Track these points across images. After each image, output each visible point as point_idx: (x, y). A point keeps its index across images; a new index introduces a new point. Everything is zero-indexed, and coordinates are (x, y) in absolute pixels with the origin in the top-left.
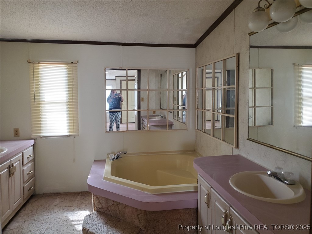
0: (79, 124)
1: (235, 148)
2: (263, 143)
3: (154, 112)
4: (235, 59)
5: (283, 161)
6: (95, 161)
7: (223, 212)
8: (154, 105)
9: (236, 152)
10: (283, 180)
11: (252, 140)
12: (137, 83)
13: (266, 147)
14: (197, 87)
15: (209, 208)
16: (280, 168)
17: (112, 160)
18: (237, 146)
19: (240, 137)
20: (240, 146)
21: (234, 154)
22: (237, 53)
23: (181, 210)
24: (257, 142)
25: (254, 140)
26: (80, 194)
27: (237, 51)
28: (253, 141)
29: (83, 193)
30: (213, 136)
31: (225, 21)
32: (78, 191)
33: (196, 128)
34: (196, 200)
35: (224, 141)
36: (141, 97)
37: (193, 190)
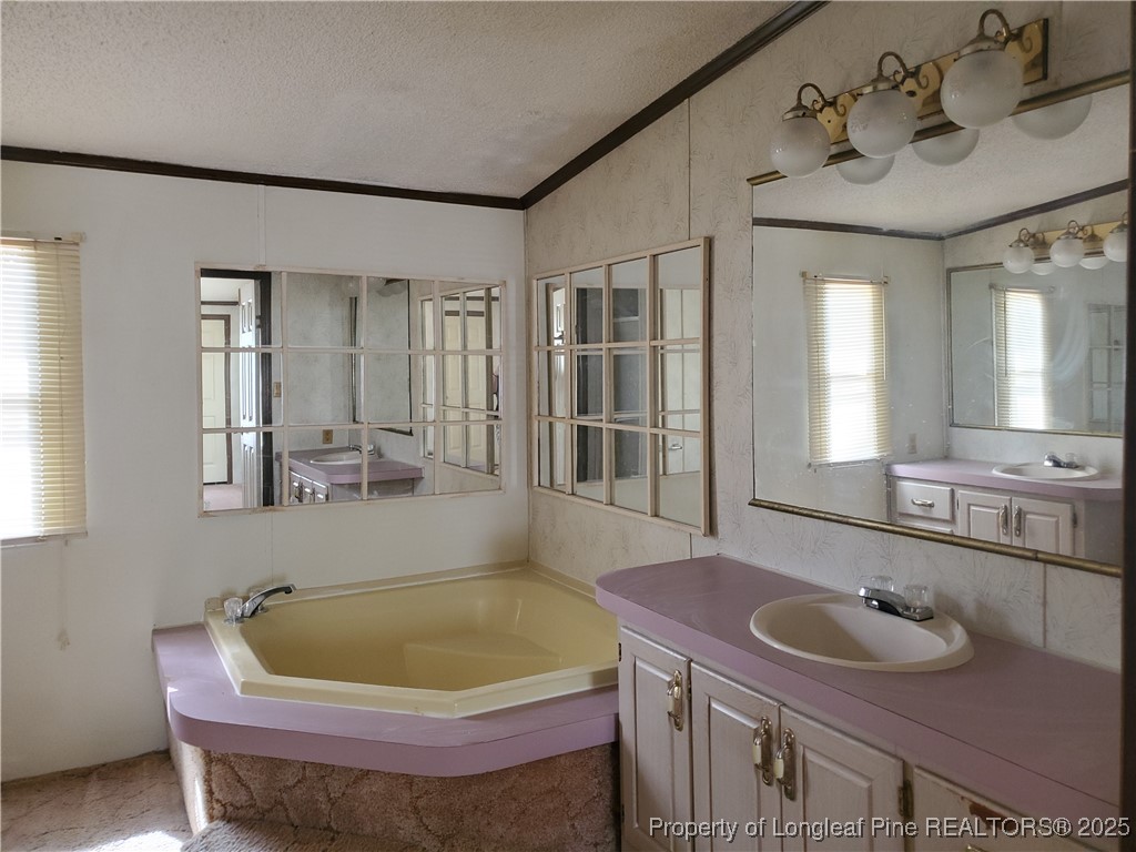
0: (87, 489)
1: (705, 535)
2: (809, 513)
3: (328, 435)
4: (698, 256)
5: (882, 557)
6: (156, 632)
7: (750, 728)
8: (324, 410)
9: (705, 548)
10: (900, 610)
11: (771, 505)
12: (257, 327)
13: (822, 522)
14: (535, 343)
15: (680, 729)
16: (884, 579)
17: (237, 619)
18: (712, 529)
19: (720, 497)
20: (719, 527)
21: (696, 555)
22: (705, 238)
23: (562, 760)
24: (791, 509)
25: (776, 506)
26: (94, 776)
27: (701, 230)
28: (772, 509)
29: (103, 770)
30: (611, 504)
31: (649, 132)
32: (81, 766)
33: (536, 483)
34: (613, 717)
35: (656, 515)
36: (273, 381)
37: (588, 688)
